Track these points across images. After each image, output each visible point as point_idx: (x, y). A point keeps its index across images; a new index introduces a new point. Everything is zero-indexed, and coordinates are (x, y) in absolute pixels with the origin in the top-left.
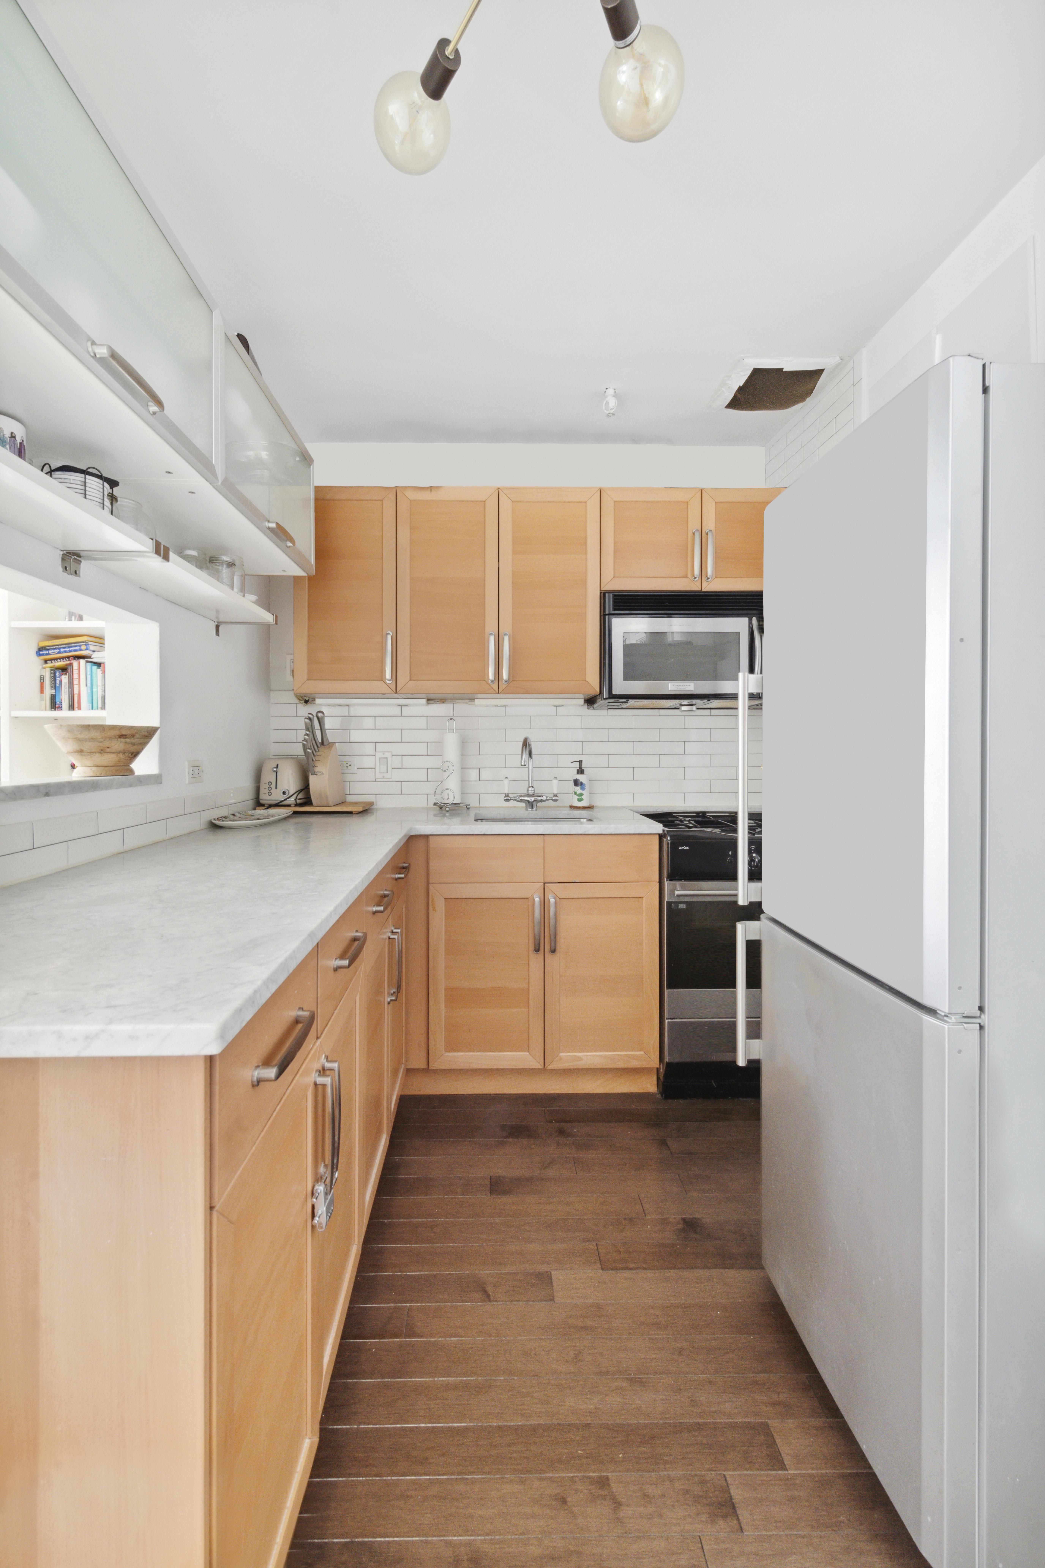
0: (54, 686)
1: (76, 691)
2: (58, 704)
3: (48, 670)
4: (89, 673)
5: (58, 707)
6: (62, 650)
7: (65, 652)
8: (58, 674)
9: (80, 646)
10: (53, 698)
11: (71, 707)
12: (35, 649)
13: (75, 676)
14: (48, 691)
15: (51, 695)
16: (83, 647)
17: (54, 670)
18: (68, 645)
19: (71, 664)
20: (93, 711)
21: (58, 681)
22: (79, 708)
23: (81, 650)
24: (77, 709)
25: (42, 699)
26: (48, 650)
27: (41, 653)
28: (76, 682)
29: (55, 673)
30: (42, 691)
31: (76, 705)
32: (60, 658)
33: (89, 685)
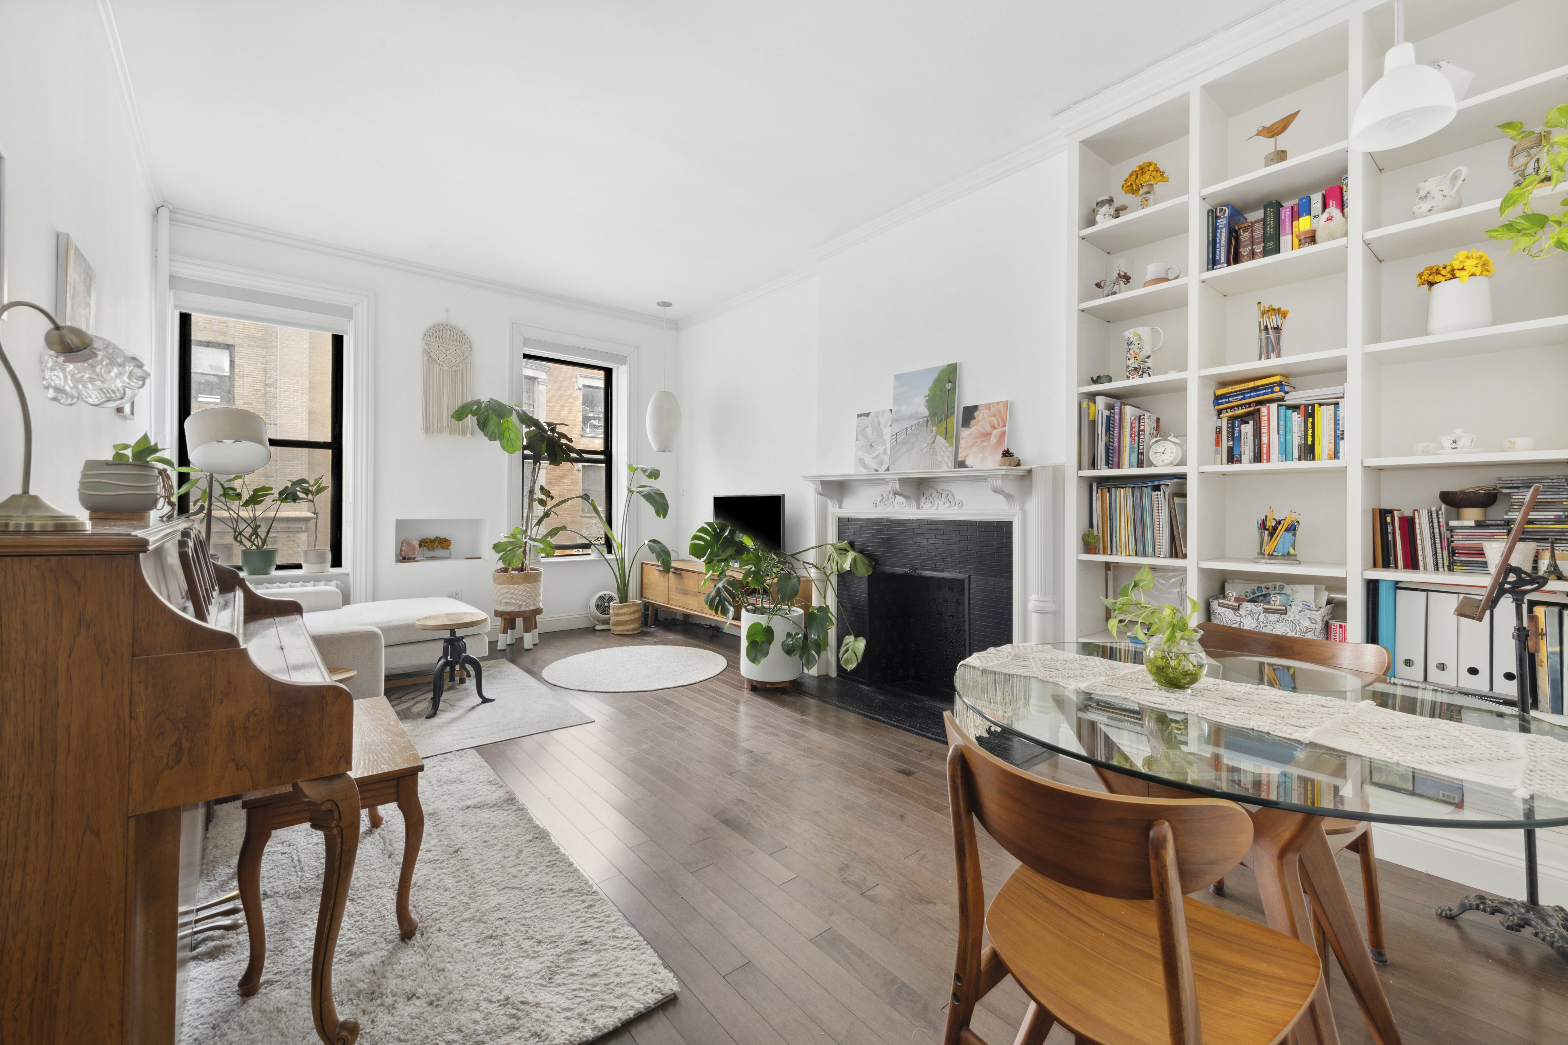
0: (1231, 436)
1: (1265, 440)
2: (1236, 457)
3: (1225, 420)
4: (1282, 418)
5: (1236, 461)
6: (1246, 395)
7: (1251, 397)
8: (1237, 423)
9: (1272, 388)
10: (1230, 450)
11: (1258, 459)
12: (1212, 398)
13: (1264, 423)
14: (1225, 443)
15: (1228, 447)
16: (1277, 389)
17: (1232, 419)
18: (1255, 389)
19: (1259, 410)
20: (1287, 462)
21: (1236, 432)
22: (1269, 460)
23: (1273, 392)
24: (1265, 461)
25: (1217, 452)
26: (1228, 397)
27: (1220, 401)
28: (1264, 430)
29: (1233, 423)
30: (1218, 442)
31: (1265, 457)
32: (1241, 405)
33: (1282, 432)
